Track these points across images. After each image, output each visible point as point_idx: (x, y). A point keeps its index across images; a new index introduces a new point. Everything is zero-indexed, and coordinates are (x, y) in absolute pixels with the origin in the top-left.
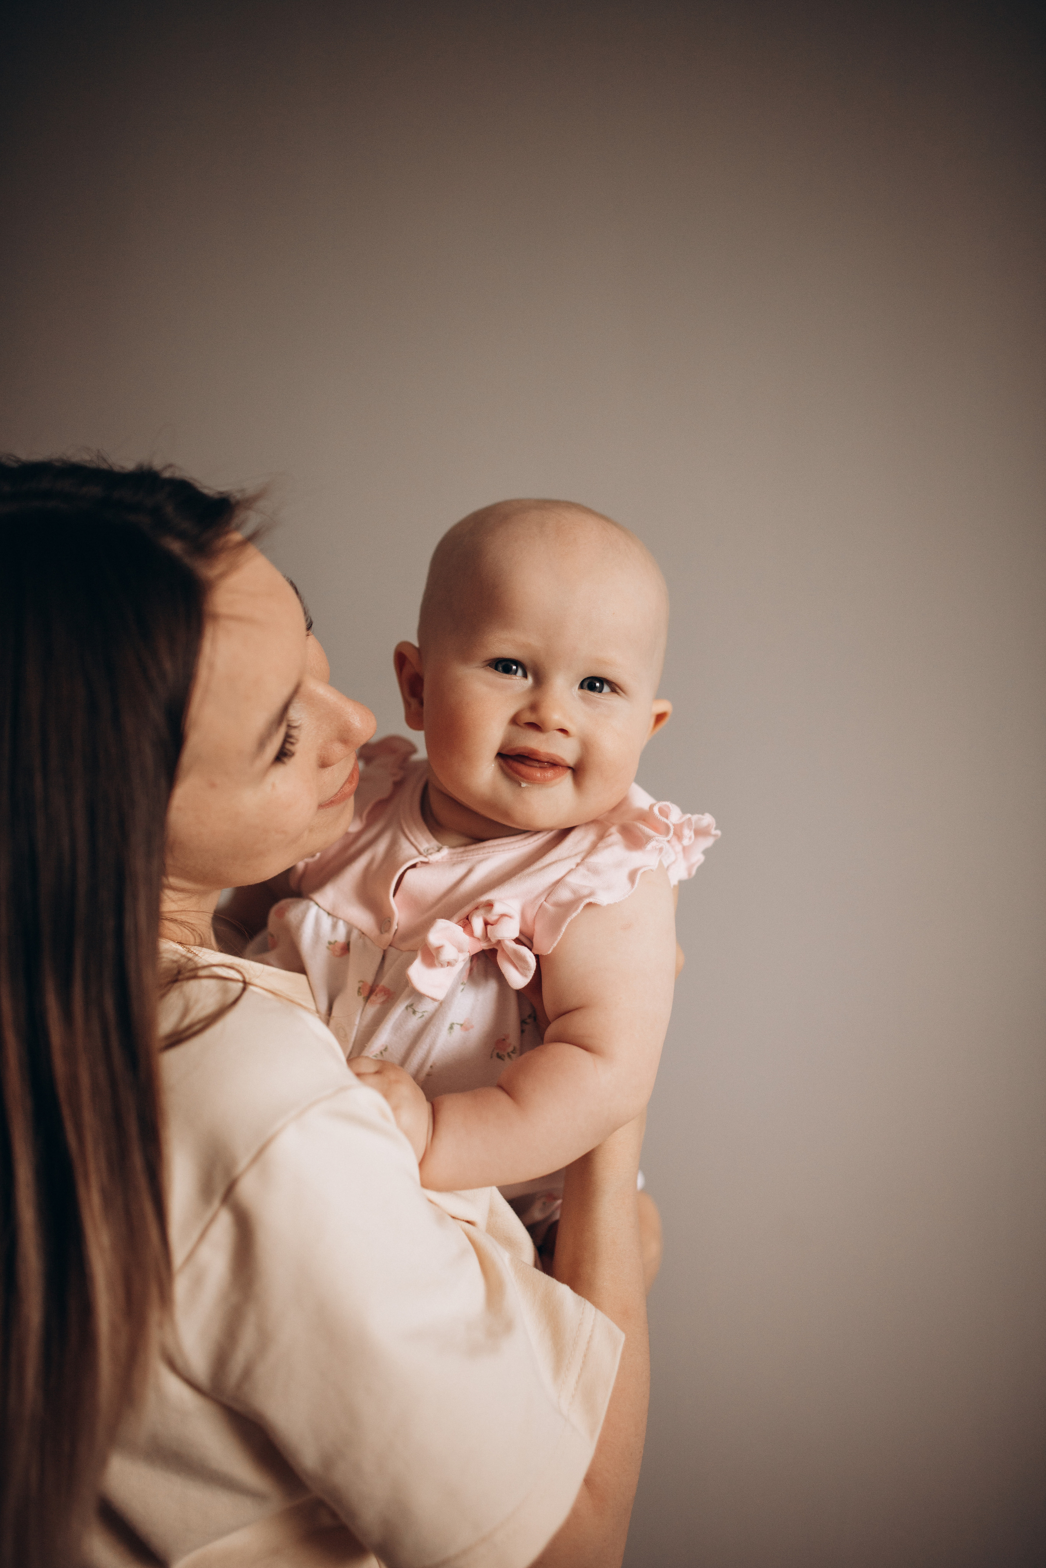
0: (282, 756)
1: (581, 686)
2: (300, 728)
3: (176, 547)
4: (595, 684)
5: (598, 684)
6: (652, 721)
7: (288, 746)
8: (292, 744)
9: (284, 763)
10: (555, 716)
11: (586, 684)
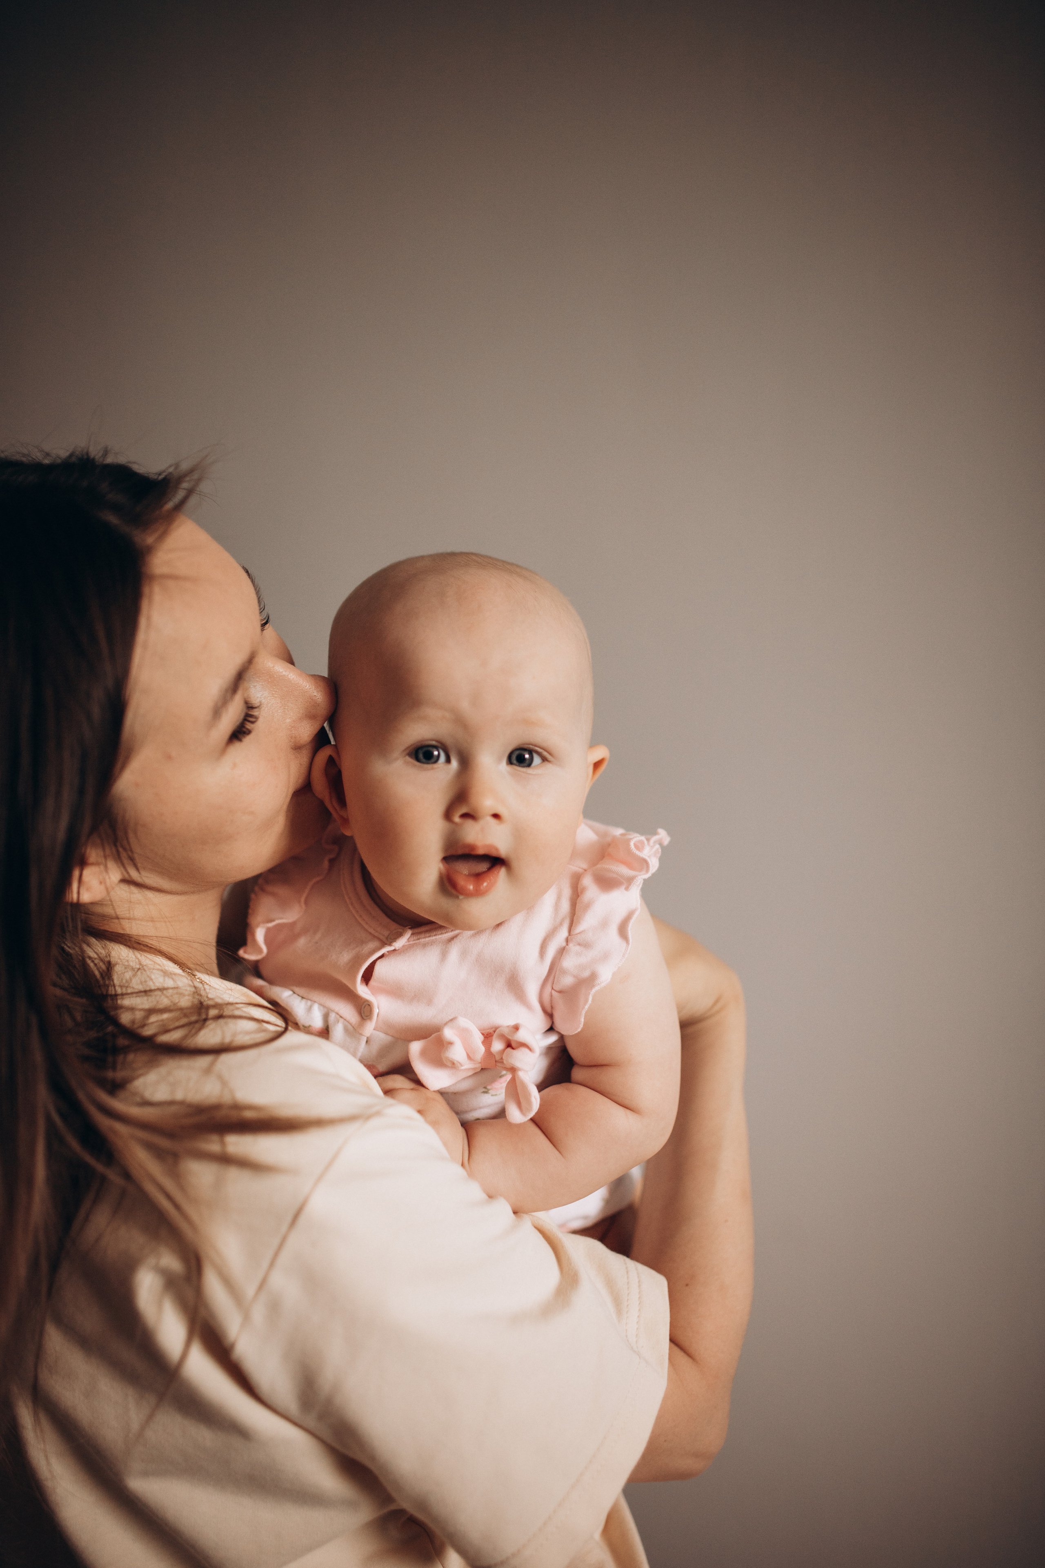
0: (239, 733)
1: (510, 761)
2: (260, 707)
3: (113, 519)
4: (524, 756)
5: (527, 756)
6: (591, 768)
7: (249, 726)
8: (253, 722)
9: (240, 740)
10: (486, 803)
11: (514, 757)
